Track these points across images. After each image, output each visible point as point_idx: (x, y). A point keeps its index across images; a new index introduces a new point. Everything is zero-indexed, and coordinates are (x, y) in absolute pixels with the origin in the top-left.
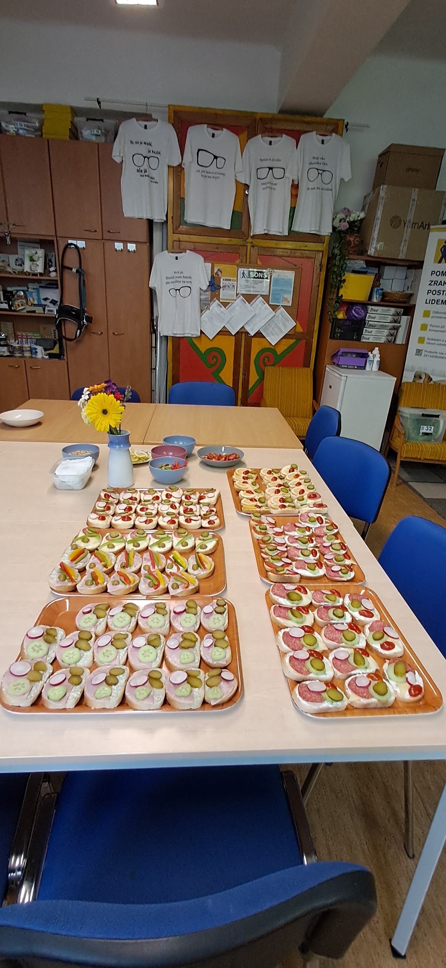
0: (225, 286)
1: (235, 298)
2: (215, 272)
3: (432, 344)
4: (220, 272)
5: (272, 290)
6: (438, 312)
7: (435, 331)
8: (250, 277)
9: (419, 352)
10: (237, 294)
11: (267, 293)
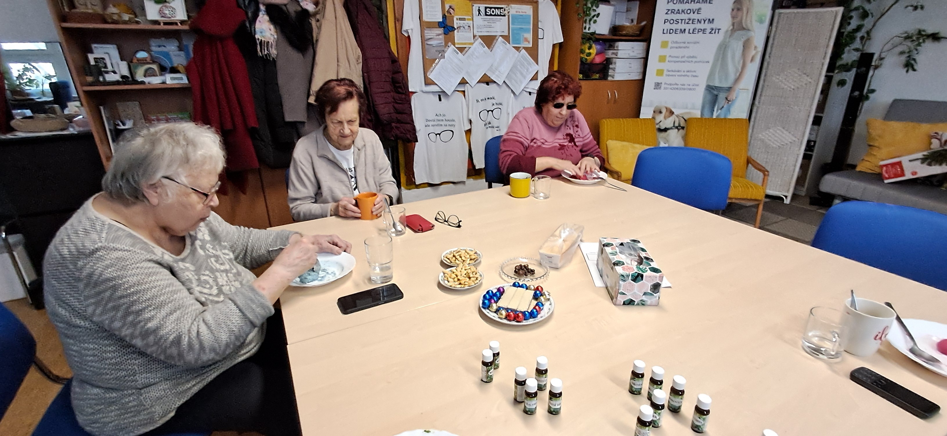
0: (459, 27)
1: (472, 41)
2: (446, 10)
3: (672, 75)
4: (453, 9)
5: (512, 29)
6: (677, 42)
7: (675, 62)
8: (486, 15)
9: (658, 86)
10: (474, 36)
11: (506, 34)
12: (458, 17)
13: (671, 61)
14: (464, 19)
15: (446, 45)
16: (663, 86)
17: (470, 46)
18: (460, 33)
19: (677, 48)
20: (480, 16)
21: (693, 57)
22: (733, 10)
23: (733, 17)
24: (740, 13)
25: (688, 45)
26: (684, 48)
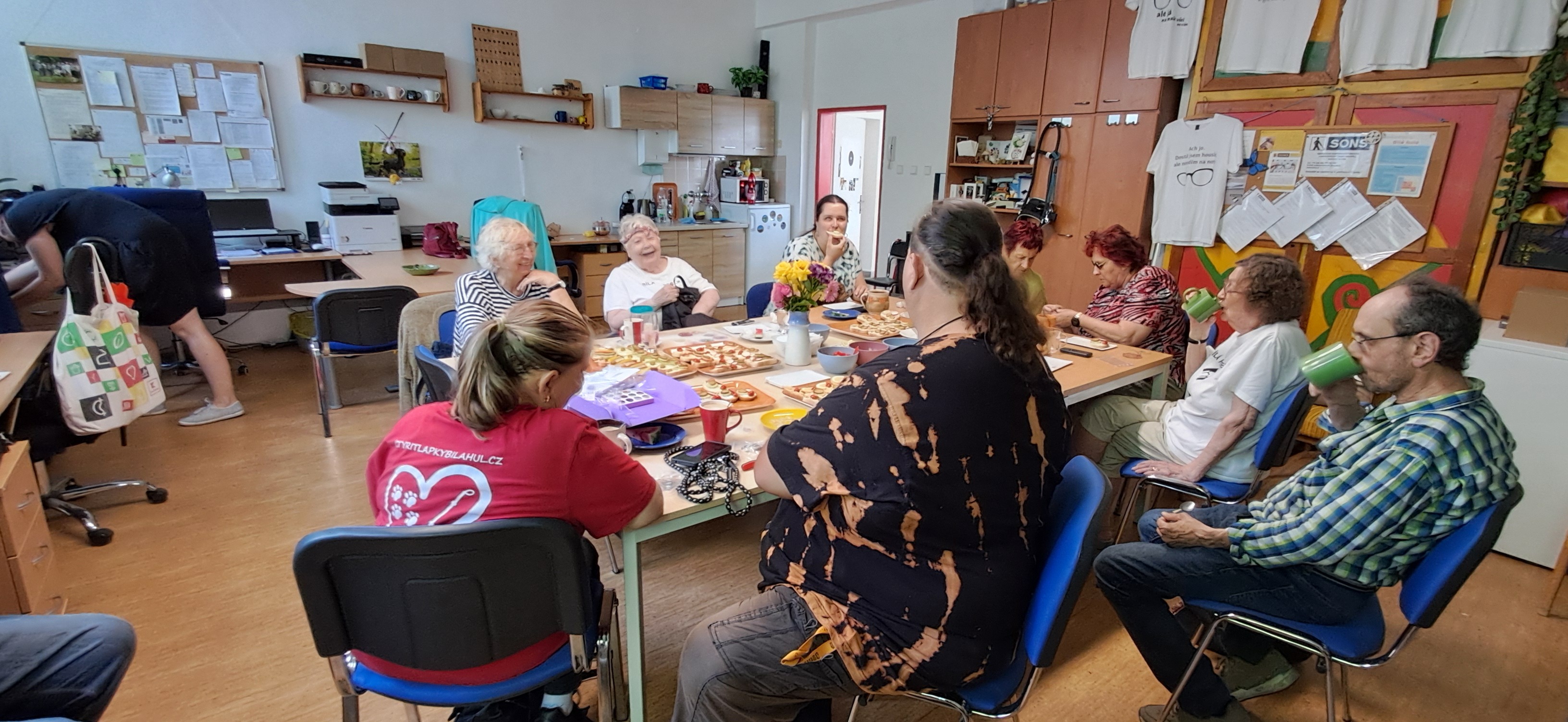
0: (1276, 166)
1: (1294, 184)
2: (1261, 144)
4: (1272, 143)
5: (1377, 169)
8: (1329, 148)
10: (1298, 179)
11: (1363, 174)
12: (1277, 152)
14: (1287, 155)
15: (1248, 188)
17: (1288, 191)
18: (1273, 174)
20: (1316, 151)
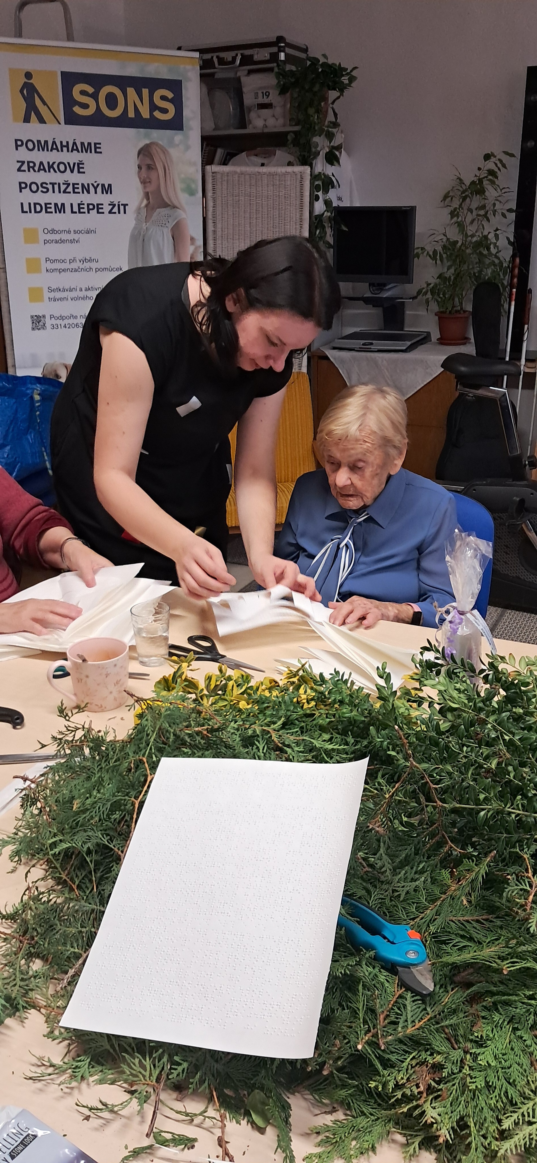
3: (61, 299)
6: (53, 231)
7: (60, 271)
9: (38, 322)
13: (53, 271)
16: (49, 322)
19: (57, 242)
21: (90, 260)
22: (140, 167)
23: (144, 182)
24: (153, 175)
25: (76, 237)
26: (71, 241)
